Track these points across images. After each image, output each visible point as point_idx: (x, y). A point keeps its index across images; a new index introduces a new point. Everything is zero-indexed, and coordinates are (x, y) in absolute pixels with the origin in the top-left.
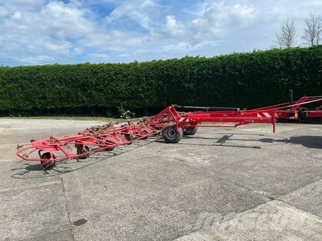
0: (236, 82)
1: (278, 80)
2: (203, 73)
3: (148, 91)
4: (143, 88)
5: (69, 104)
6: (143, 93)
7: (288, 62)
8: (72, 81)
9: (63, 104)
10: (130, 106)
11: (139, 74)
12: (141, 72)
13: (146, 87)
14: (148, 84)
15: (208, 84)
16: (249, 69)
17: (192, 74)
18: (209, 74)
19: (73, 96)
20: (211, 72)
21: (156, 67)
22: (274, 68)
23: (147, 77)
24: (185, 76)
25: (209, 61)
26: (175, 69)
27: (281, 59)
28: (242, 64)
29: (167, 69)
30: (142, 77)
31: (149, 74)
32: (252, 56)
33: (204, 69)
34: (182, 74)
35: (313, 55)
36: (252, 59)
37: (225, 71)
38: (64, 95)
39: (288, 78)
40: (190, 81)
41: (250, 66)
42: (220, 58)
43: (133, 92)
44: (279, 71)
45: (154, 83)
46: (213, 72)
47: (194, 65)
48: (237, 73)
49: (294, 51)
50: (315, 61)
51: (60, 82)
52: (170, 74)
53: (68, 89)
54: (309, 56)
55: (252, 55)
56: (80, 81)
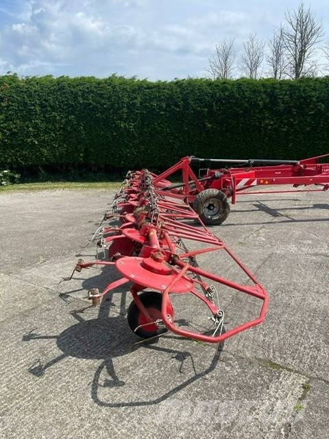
0: (203, 124)
1: (260, 123)
2: (152, 106)
3: (46, 132)
4: (36, 127)
6: (35, 136)
7: (273, 98)
10: (9, 160)
11: (27, 100)
12: (30, 96)
13: (43, 126)
14: (47, 121)
15: (159, 124)
16: (222, 104)
17: (131, 106)
18: (160, 108)
20: (164, 105)
21: (60, 89)
22: (256, 105)
23: (42, 106)
24: (119, 109)
25: (159, 87)
26: (101, 96)
27: (265, 92)
28: (212, 97)
29: (83, 96)
30: (34, 105)
31: (46, 101)
33: (151, 100)
34: (113, 105)
35: (304, 90)
37: (186, 106)
39: (273, 120)
40: (127, 118)
41: (224, 99)
43: (13, 134)
44: (262, 109)
45: (58, 118)
46: (168, 105)
47: (134, 91)
48: (206, 109)
50: (305, 99)
52: (90, 104)
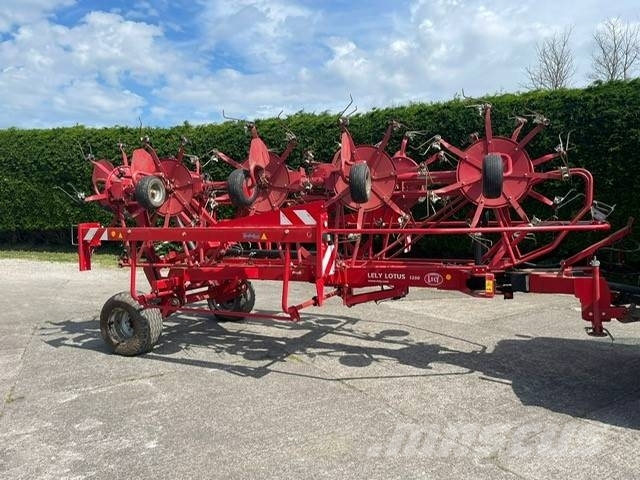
5: (33, 221)
8: (40, 168)
9: (21, 221)
19: (42, 203)
32: (445, 111)
36: (444, 118)
38: (22, 200)
42: (373, 114)
47: (311, 133)
49: (547, 98)
51: (13, 169)
53: (29, 187)
54: (585, 108)
55: (444, 107)
56: (55, 168)
